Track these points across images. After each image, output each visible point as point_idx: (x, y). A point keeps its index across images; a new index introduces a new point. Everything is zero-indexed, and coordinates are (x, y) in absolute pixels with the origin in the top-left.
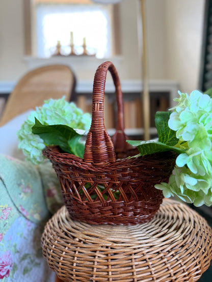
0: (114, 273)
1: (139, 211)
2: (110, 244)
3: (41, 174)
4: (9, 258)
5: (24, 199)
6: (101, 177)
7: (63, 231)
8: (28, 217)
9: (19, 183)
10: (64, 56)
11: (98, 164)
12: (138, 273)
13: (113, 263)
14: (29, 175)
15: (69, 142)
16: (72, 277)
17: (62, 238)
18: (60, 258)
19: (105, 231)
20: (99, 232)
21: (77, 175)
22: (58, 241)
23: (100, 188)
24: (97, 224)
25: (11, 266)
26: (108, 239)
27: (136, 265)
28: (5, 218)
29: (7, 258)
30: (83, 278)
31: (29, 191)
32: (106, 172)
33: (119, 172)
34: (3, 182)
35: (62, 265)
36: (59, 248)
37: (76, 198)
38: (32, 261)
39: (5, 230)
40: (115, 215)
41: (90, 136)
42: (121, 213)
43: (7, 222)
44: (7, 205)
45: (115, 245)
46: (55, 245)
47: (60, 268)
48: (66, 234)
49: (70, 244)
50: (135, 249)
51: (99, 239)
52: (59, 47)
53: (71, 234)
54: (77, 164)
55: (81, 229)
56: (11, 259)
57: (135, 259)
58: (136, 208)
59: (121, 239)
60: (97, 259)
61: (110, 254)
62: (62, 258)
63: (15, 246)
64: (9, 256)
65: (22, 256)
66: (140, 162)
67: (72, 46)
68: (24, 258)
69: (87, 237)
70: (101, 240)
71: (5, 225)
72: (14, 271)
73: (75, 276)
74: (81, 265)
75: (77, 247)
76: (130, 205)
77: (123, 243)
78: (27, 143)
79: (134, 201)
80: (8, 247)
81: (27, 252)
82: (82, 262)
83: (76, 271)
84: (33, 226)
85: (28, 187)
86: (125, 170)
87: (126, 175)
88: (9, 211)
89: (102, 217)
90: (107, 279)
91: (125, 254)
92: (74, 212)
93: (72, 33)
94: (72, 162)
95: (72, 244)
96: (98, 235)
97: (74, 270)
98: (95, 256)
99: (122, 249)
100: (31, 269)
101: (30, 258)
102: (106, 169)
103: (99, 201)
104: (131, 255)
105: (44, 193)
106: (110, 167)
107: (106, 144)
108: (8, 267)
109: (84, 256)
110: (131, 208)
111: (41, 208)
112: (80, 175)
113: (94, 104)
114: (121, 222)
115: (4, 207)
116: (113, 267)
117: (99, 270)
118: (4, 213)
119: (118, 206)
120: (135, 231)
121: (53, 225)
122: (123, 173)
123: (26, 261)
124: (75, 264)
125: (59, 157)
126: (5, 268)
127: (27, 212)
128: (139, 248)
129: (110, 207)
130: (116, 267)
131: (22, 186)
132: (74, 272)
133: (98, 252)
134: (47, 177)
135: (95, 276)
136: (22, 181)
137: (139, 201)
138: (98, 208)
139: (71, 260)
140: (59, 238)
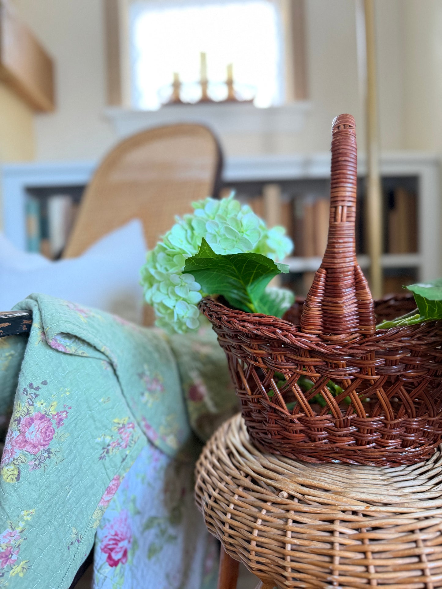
0: (379, 569)
1: (412, 437)
2: (361, 507)
3: (175, 353)
4: (125, 524)
5: (149, 405)
6: (337, 366)
7: (247, 475)
8: (157, 442)
9: (140, 371)
10: (188, 104)
11: (335, 338)
12: (433, 572)
13: (376, 547)
14: (156, 355)
15: (249, 289)
16: (285, 574)
17: (246, 489)
18: (251, 533)
19: (340, 479)
20: (329, 481)
21: (281, 359)
22: (240, 496)
23: (333, 389)
24: (319, 462)
25: (129, 542)
26: (353, 495)
27: (428, 555)
28: (123, 444)
29: (123, 525)
30: (309, 577)
31: (158, 388)
32: (350, 355)
33: (378, 354)
34: (115, 371)
35: (257, 545)
36: (246, 511)
37: (278, 408)
38: (163, 532)
39: (124, 469)
40: (361, 445)
41: (319, 277)
42: (375, 441)
43: (127, 452)
44: (127, 419)
45: (373, 508)
46: (235, 505)
47: (253, 553)
48: (254, 481)
49: (269, 504)
50: (418, 519)
51: (334, 496)
52: (177, 85)
53: (269, 481)
54: (285, 336)
55: (286, 471)
56: (129, 528)
57: (424, 541)
58: (408, 430)
59: (382, 497)
60: (337, 539)
61: (365, 527)
62: (256, 532)
63: (134, 501)
64: (126, 520)
65: (145, 521)
66: (432, 334)
67: (204, 84)
68: (148, 526)
69: (305, 490)
70: (338, 496)
71: (124, 460)
72: (133, 549)
73: (290, 570)
74: (303, 549)
75: (288, 511)
76: (395, 426)
77: (386, 505)
78: (163, 290)
79: (406, 416)
80: (124, 502)
81: (153, 513)
82: (306, 542)
83: (292, 561)
84: (163, 461)
85: (156, 380)
86: (393, 351)
87: (395, 363)
88: (131, 429)
89: (332, 449)
90: (365, 581)
91: (399, 529)
92: (269, 436)
93: (203, 56)
94: (274, 332)
95: (274, 503)
96: (328, 487)
97: (288, 558)
98: (332, 532)
99: (389, 517)
100: (161, 548)
101: (159, 525)
102: (352, 348)
103: (329, 416)
104: (412, 532)
105: (183, 391)
106: (361, 344)
107: (357, 295)
108: (124, 544)
109: (308, 531)
110: (395, 432)
111: (179, 424)
112: (288, 360)
113: (336, 208)
114: (370, 459)
115: (122, 422)
116: (377, 556)
117: (347, 561)
118: (122, 435)
119: (369, 428)
120: (401, 478)
121: (219, 460)
122: (388, 357)
123: (153, 531)
124: (289, 547)
125: (244, 321)
126: (121, 544)
127: (155, 433)
128: (427, 518)
129: (353, 429)
130: (383, 555)
131: (145, 378)
132: (288, 563)
133: (337, 523)
134: (186, 359)
135: (337, 573)
136: (146, 367)
137: (417, 417)
138: (326, 429)
139: (281, 538)
140: (241, 489)
